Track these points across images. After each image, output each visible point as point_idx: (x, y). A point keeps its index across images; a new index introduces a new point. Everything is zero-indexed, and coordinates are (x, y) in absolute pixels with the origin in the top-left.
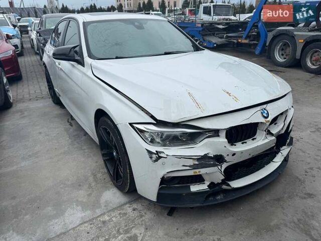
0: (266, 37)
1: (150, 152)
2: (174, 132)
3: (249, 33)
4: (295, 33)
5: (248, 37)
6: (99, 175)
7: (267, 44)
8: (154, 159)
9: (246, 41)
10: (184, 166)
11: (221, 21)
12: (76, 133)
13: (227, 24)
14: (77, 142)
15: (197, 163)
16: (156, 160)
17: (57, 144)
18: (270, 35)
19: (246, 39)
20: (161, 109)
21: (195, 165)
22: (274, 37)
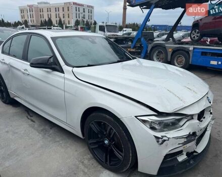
0: (147, 47)
1: (157, 138)
2: (169, 120)
3: (135, 44)
4: (166, 45)
5: (134, 47)
6: (86, 162)
7: (148, 52)
8: (160, 142)
9: (134, 50)
10: (179, 144)
11: (112, 36)
12: (42, 128)
13: (116, 38)
14: (49, 136)
15: (186, 140)
16: (162, 143)
17: (31, 140)
18: (150, 47)
19: (133, 48)
20: (158, 104)
21: (185, 142)
22: (153, 48)
